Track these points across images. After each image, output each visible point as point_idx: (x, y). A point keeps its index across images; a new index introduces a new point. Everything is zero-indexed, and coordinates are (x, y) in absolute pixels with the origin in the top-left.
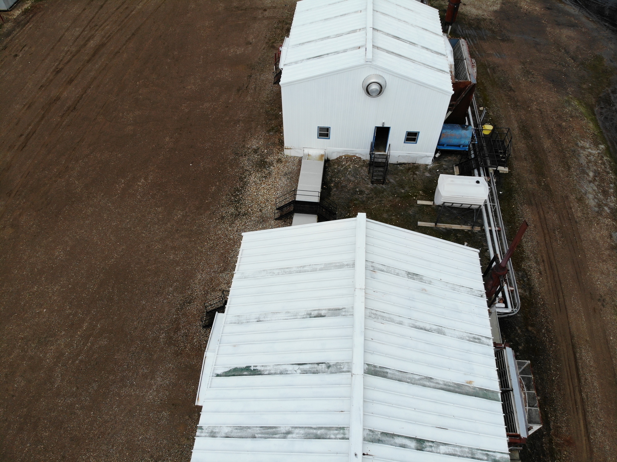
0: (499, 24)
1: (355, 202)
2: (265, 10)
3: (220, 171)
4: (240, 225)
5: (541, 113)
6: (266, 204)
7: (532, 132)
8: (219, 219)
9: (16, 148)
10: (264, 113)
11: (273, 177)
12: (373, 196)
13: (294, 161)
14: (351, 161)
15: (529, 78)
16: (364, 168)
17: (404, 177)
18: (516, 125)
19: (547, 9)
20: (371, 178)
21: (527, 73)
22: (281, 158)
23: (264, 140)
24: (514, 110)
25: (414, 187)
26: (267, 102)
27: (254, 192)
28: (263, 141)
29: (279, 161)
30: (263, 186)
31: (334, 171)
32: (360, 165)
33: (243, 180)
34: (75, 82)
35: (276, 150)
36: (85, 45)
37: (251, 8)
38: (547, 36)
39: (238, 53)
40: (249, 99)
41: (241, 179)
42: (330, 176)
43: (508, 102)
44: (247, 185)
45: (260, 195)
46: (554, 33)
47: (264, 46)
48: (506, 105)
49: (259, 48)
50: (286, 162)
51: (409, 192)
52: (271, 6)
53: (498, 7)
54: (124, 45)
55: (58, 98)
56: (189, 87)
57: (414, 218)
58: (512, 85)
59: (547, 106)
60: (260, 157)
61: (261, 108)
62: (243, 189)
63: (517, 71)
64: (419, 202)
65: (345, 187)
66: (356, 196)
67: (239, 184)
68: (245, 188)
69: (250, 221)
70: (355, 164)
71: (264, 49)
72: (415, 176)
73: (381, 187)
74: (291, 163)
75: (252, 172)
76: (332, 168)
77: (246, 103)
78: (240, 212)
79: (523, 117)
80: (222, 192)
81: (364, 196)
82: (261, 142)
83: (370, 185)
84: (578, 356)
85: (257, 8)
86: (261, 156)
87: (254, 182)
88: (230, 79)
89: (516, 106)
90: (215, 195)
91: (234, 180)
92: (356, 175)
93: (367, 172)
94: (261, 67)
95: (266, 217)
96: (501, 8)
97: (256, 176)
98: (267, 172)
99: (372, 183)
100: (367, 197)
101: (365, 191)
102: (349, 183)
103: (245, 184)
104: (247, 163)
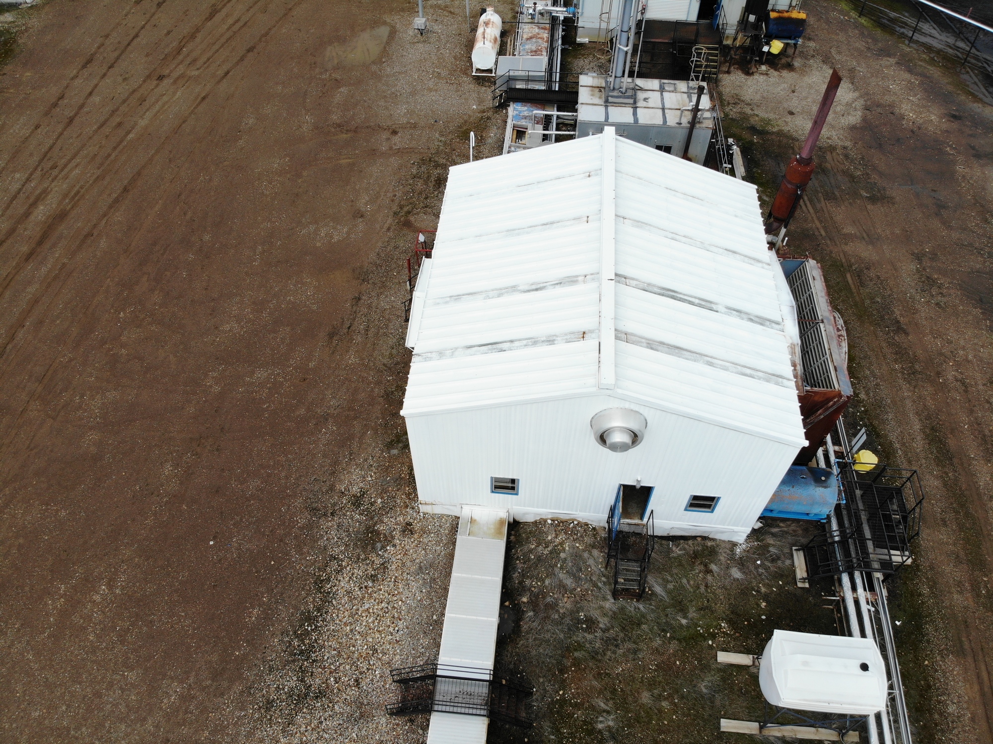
0: (863, 158)
1: (576, 654)
2: (395, 132)
3: (273, 563)
4: (306, 727)
5: (966, 391)
6: (371, 663)
7: (952, 442)
8: (260, 708)
10: (382, 397)
11: (391, 578)
12: (617, 636)
13: (441, 527)
14: (566, 533)
15: (933, 296)
16: (596, 552)
17: (684, 581)
18: (917, 427)
19: (952, 119)
20: (612, 581)
21: (928, 283)
22: (411, 521)
23: (377, 469)
24: (909, 383)
25: (707, 607)
26: (390, 369)
27: (346, 624)
28: (375, 473)
29: (408, 529)
30: (367, 606)
31: (529, 560)
32: (586, 543)
33: (322, 587)
35: (401, 498)
36: (27, 214)
37: (367, 127)
38: (959, 187)
39: (336, 238)
40: (352, 359)
41: (319, 583)
42: (519, 573)
43: (896, 361)
44: (331, 601)
45: (359, 633)
46: (971, 178)
47: (390, 221)
48: (892, 370)
49: (378, 226)
50: (424, 531)
51: (697, 625)
52: (408, 123)
53: (858, 116)
54: (105, 216)
56: (227, 327)
57: (713, 707)
58: (902, 315)
59: (975, 370)
60: (366, 520)
61: (378, 383)
62: (321, 615)
63: (908, 279)
64: (724, 657)
65: (553, 606)
66: (580, 636)
67: (314, 598)
68: (326, 613)
69: (330, 716)
70: (574, 540)
71: (389, 229)
72: (709, 577)
73: (635, 608)
74: (432, 535)
75: (344, 564)
76: (525, 548)
77: (345, 369)
78: (309, 686)
79: (930, 403)
80: (273, 625)
81: (596, 634)
82: (371, 476)
83: (609, 604)
85: (379, 127)
86: (367, 515)
87: (348, 592)
88: (315, 307)
89: (913, 373)
90: (257, 635)
91: (303, 589)
92: (577, 571)
93: (601, 563)
94: (381, 275)
95: (368, 704)
96: (864, 119)
97: (353, 574)
98: (378, 561)
99: (615, 594)
100: (603, 639)
101: (600, 619)
102: (563, 596)
103: (327, 598)
104: (336, 535)
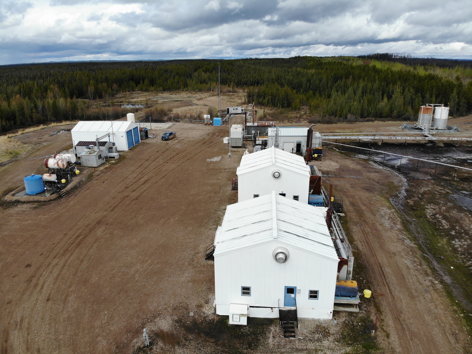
0: (339, 172)
2: (225, 169)
3: (208, 216)
5: (360, 199)
7: (356, 204)
9: (109, 211)
15: (354, 189)
34: (136, 191)
36: (140, 180)
38: (363, 176)
39: (214, 182)
46: (367, 175)
53: (338, 167)
54: (159, 180)
55: (128, 196)
56: (192, 192)
58: (346, 190)
59: (363, 197)
63: (348, 187)
77: (219, 196)
84: (383, 269)
85: (221, 169)
88: (211, 190)
96: (340, 167)
